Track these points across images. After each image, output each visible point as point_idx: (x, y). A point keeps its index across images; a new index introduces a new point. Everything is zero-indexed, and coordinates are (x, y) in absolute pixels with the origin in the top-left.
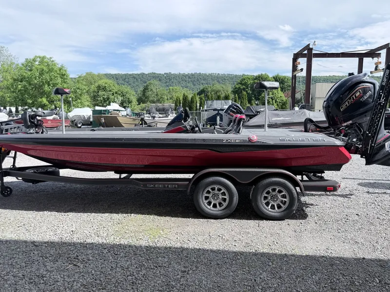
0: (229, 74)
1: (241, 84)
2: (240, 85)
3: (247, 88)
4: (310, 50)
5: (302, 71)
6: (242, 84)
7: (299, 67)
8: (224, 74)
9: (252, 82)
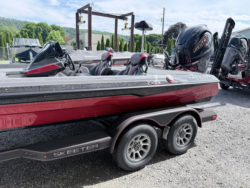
0: (13, 19)
1: (26, 27)
2: (26, 29)
3: (32, 32)
4: (90, 8)
5: (85, 23)
6: (28, 28)
7: (82, 20)
8: (9, 19)
9: (35, 27)
